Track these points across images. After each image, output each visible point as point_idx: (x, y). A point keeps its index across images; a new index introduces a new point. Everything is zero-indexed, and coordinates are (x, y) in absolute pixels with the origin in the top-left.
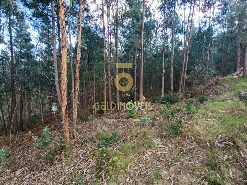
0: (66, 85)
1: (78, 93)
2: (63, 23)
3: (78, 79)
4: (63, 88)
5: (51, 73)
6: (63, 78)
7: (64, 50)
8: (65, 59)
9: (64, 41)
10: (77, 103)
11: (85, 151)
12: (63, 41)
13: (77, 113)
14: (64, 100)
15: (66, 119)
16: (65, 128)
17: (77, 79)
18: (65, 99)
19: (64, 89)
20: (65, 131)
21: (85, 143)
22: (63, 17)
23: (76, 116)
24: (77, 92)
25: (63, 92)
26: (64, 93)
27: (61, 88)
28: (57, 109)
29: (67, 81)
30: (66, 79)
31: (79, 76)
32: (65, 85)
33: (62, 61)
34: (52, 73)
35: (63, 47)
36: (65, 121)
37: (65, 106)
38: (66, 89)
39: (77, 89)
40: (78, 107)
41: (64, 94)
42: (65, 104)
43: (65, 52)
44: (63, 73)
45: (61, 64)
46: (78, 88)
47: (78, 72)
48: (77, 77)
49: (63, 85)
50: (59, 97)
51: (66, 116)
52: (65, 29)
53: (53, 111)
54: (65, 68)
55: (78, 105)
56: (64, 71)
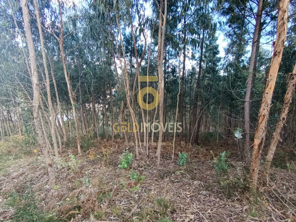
0: (269, 110)
1: (284, 125)
2: (284, 16)
3: (289, 104)
4: (262, 113)
5: (238, 91)
6: (267, 100)
7: (277, 59)
8: (276, 73)
9: (280, 45)
10: (279, 138)
11: (282, 213)
12: (278, 45)
13: (275, 152)
14: (261, 130)
15: (258, 156)
16: (254, 166)
17: (286, 104)
18: (263, 129)
19: (264, 115)
20: (254, 170)
21: (284, 203)
22: (285, 7)
23: (272, 156)
24: (281, 123)
25: (261, 119)
26: (263, 120)
27: (260, 112)
28: (242, 137)
29: (271, 104)
30: (269, 102)
31: (291, 99)
32: (267, 110)
33: (270, 75)
34: (240, 91)
35: (276, 55)
36: (256, 158)
37: (260, 138)
38: (268, 116)
39: (284, 119)
40: (278, 144)
41: (262, 122)
42: (261, 136)
43: (277, 62)
44: (267, 93)
45: (267, 79)
46: (286, 117)
47: (290, 93)
48: (287, 100)
49: (264, 109)
50: (246, 123)
51: (259, 151)
52: (285, 25)
53: (236, 138)
54: (272, 86)
55: (279, 142)
56: (269, 90)
